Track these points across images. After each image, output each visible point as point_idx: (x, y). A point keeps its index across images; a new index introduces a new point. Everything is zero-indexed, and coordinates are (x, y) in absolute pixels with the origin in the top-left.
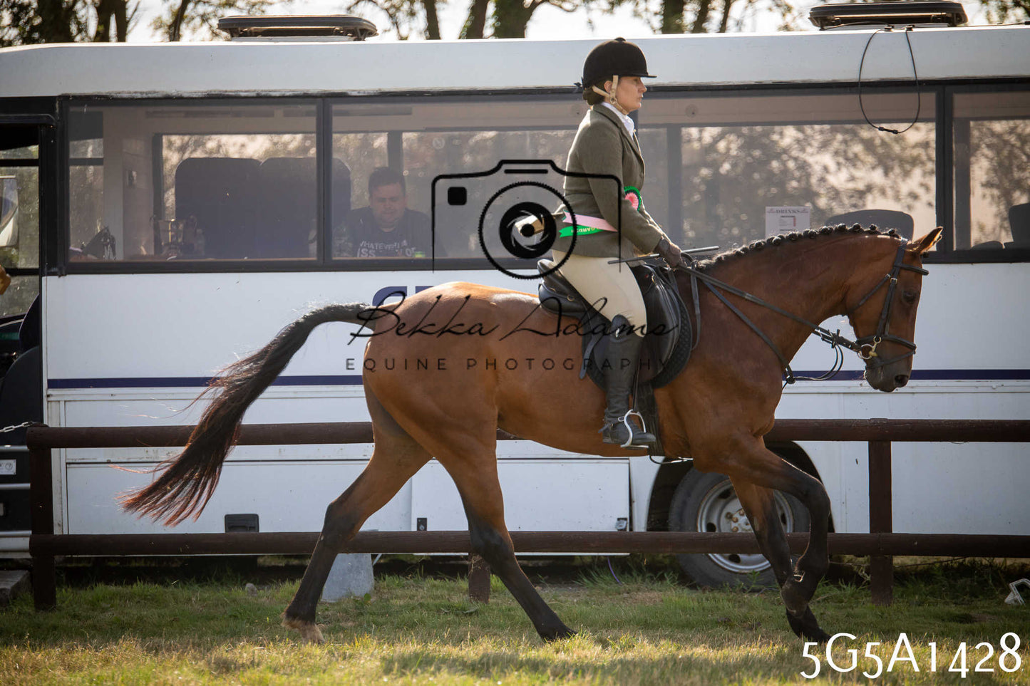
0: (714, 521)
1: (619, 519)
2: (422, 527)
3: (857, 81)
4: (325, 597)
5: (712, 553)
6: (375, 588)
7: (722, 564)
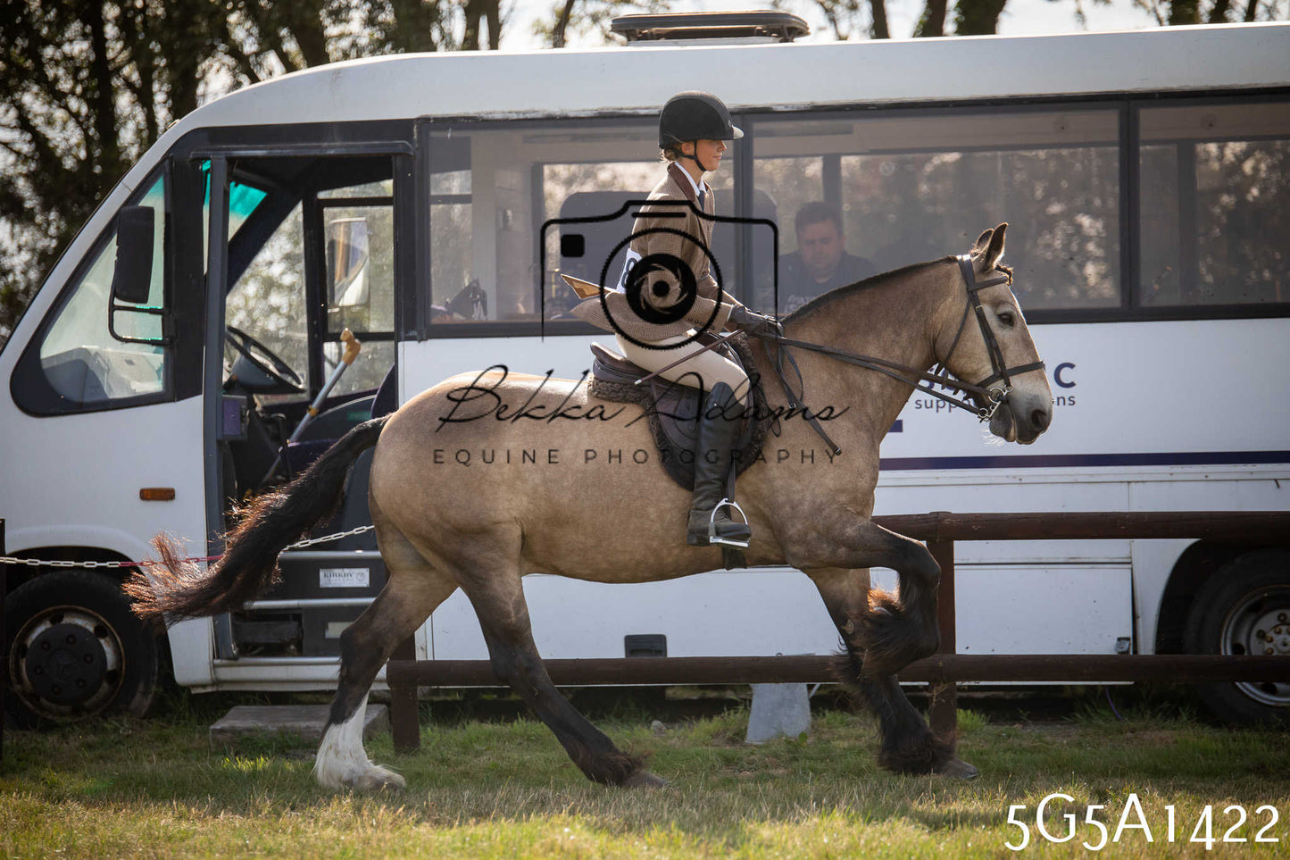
0: (1243, 641)
1: (1119, 639)
4: (751, 738)
5: (1240, 681)
6: (813, 727)
7: (1253, 696)
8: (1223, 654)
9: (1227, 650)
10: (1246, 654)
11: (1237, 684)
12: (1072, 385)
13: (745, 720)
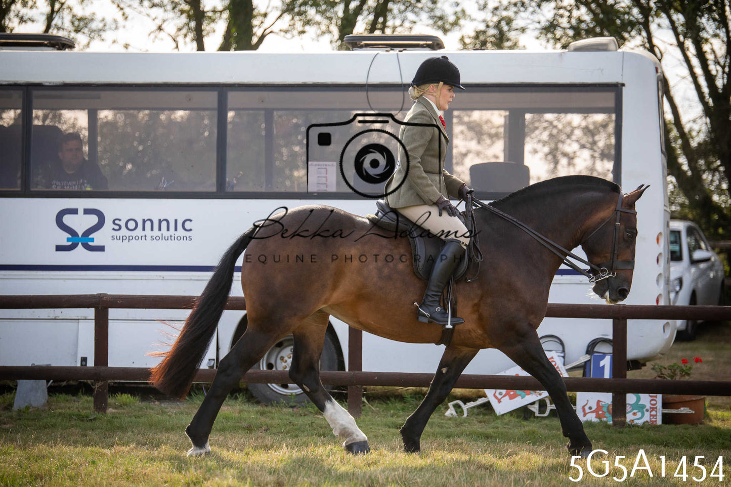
0: (273, 361)
1: (209, 360)
2: (84, 363)
3: (365, 83)
4: (16, 407)
5: (271, 383)
6: (48, 402)
7: (275, 390)
8: (262, 369)
9: (263, 367)
10: (274, 369)
11: (269, 384)
12: (191, 230)
13: (13, 398)
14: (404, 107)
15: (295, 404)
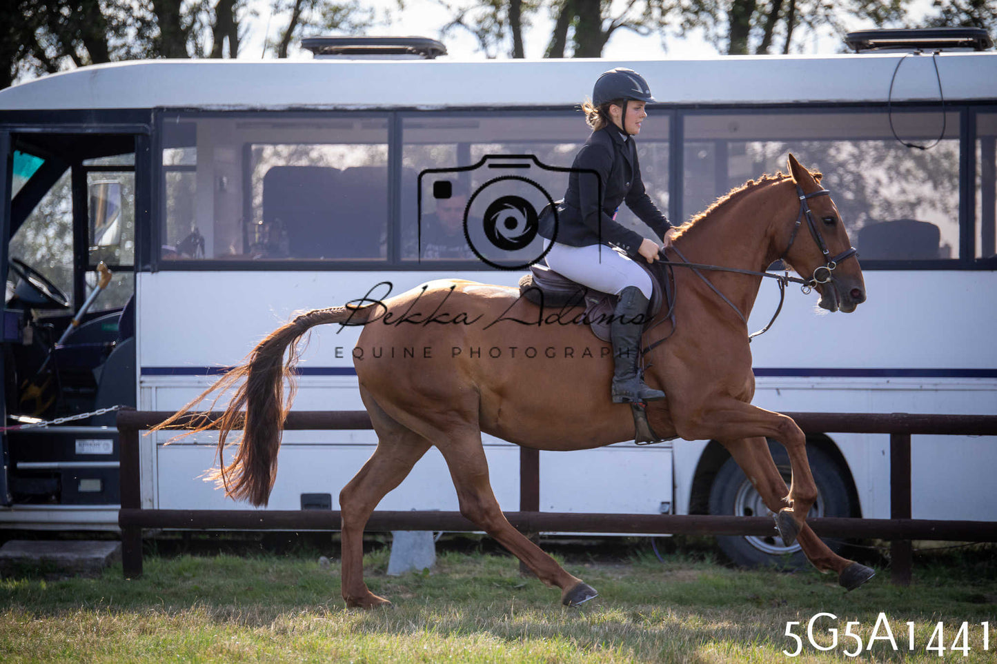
0: (751, 506)
1: (663, 503)
3: (888, 100)
4: (391, 571)
5: (749, 535)
6: (437, 563)
7: (757, 546)
8: (737, 515)
9: (740, 513)
10: (754, 515)
11: (747, 537)
13: (387, 558)
14: (945, 134)
15: (793, 567)
